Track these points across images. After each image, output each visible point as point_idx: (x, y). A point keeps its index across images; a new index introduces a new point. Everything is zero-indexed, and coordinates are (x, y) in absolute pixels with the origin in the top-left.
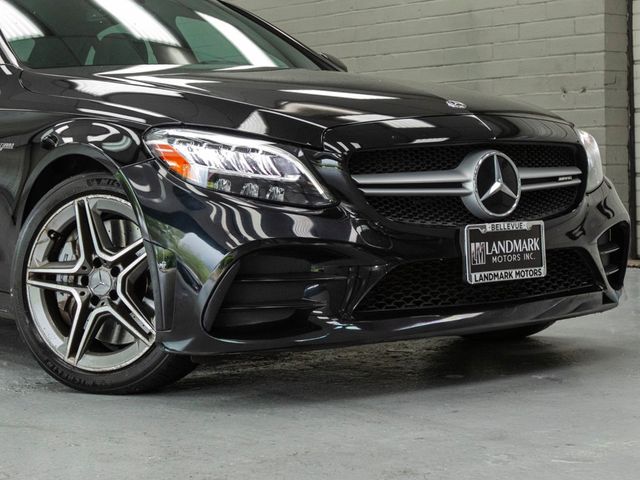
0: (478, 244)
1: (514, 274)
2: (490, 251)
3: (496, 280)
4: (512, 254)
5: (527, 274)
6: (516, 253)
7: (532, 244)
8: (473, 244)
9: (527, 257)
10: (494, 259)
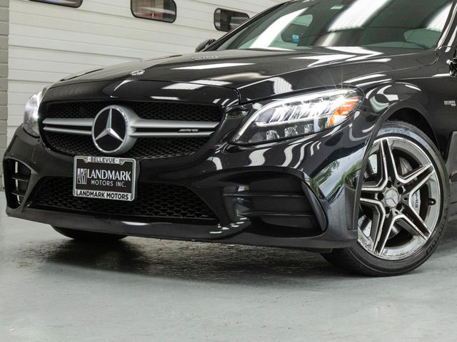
0: (82, 170)
1: (105, 195)
2: (90, 176)
3: (92, 196)
4: (106, 180)
5: (116, 196)
6: (110, 180)
7: (125, 176)
8: (79, 169)
9: (119, 184)
10: (93, 182)
